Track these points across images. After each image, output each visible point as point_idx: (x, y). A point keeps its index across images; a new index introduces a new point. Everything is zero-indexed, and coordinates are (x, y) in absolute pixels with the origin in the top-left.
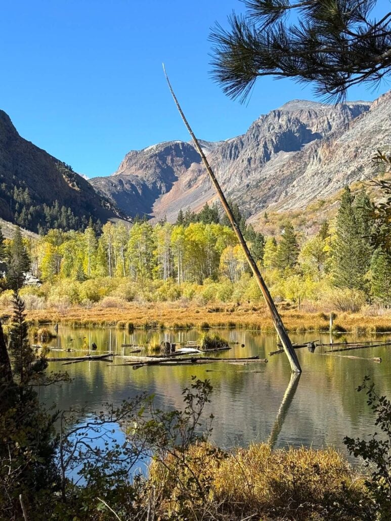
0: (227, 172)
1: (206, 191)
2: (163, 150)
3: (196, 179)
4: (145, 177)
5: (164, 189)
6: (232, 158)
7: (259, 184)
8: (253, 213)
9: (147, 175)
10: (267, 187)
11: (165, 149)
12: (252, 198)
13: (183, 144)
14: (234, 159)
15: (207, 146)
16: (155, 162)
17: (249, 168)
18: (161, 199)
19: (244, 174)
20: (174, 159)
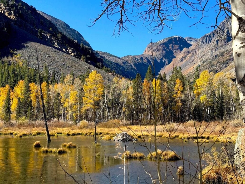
0: (204, 50)
1: (191, 62)
2: (167, 41)
3: (186, 56)
4: (157, 56)
5: (167, 62)
6: (207, 43)
7: (224, 54)
8: (219, 71)
9: (158, 55)
10: (229, 55)
11: (168, 40)
12: (218, 62)
13: (179, 37)
14: (208, 43)
15: (194, 41)
16: (162, 47)
17: (217, 46)
18: (165, 68)
19: (214, 50)
20: (174, 46)
